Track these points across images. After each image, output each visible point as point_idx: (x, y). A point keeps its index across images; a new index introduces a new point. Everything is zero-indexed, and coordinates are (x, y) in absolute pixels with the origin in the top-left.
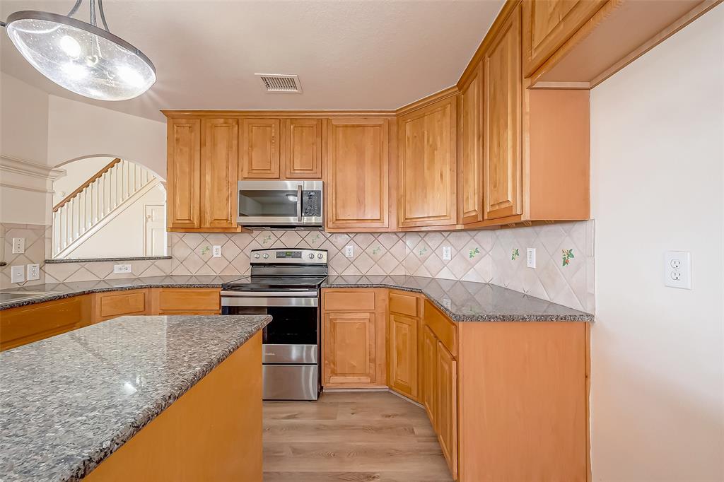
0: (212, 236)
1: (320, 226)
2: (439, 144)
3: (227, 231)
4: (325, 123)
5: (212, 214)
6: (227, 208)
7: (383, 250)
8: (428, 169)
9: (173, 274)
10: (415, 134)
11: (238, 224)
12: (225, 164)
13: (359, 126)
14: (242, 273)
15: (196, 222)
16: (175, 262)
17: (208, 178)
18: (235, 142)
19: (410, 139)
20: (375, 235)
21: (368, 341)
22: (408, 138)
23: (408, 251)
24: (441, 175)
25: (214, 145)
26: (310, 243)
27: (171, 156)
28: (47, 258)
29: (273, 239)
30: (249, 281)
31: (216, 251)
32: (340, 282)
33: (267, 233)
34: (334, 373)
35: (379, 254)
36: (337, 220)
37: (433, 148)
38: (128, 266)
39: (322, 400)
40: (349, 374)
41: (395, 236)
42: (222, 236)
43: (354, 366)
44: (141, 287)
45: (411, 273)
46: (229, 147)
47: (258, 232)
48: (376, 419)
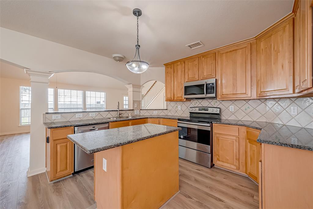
0: (178, 102)
1: (215, 98)
2: (280, 49)
3: (181, 101)
4: (217, 54)
5: (177, 95)
6: (181, 93)
7: (251, 108)
8: (274, 64)
9: (168, 114)
10: (266, 47)
11: (184, 98)
12: (180, 78)
13: (233, 51)
14: (187, 116)
15: (172, 98)
16: (168, 111)
17: (176, 83)
18: (183, 69)
19: (264, 50)
20: (246, 101)
21: (235, 150)
22: (262, 50)
23: (268, 109)
24: (282, 66)
25: (177, 72)
26: (213, 104)
27: (166, 77)
28: (141, 109)
29: (198, 103)
30: (189, 119)
31: (179, 107)
32: (227, 122)
33: (196, 101)
34: (218, 160)
35: (249, 110)
36: (222, 95)
37: (277, 52)
38: (157, 111)
39: (212, 169)
40: (226, 162)
41: (259, 101)
42: (181, 102)
43: (228, 160)
44: (158, 118)
45: (270, 121)
46: (182, 71)
47: (193, 101)
48: (234, 184)
